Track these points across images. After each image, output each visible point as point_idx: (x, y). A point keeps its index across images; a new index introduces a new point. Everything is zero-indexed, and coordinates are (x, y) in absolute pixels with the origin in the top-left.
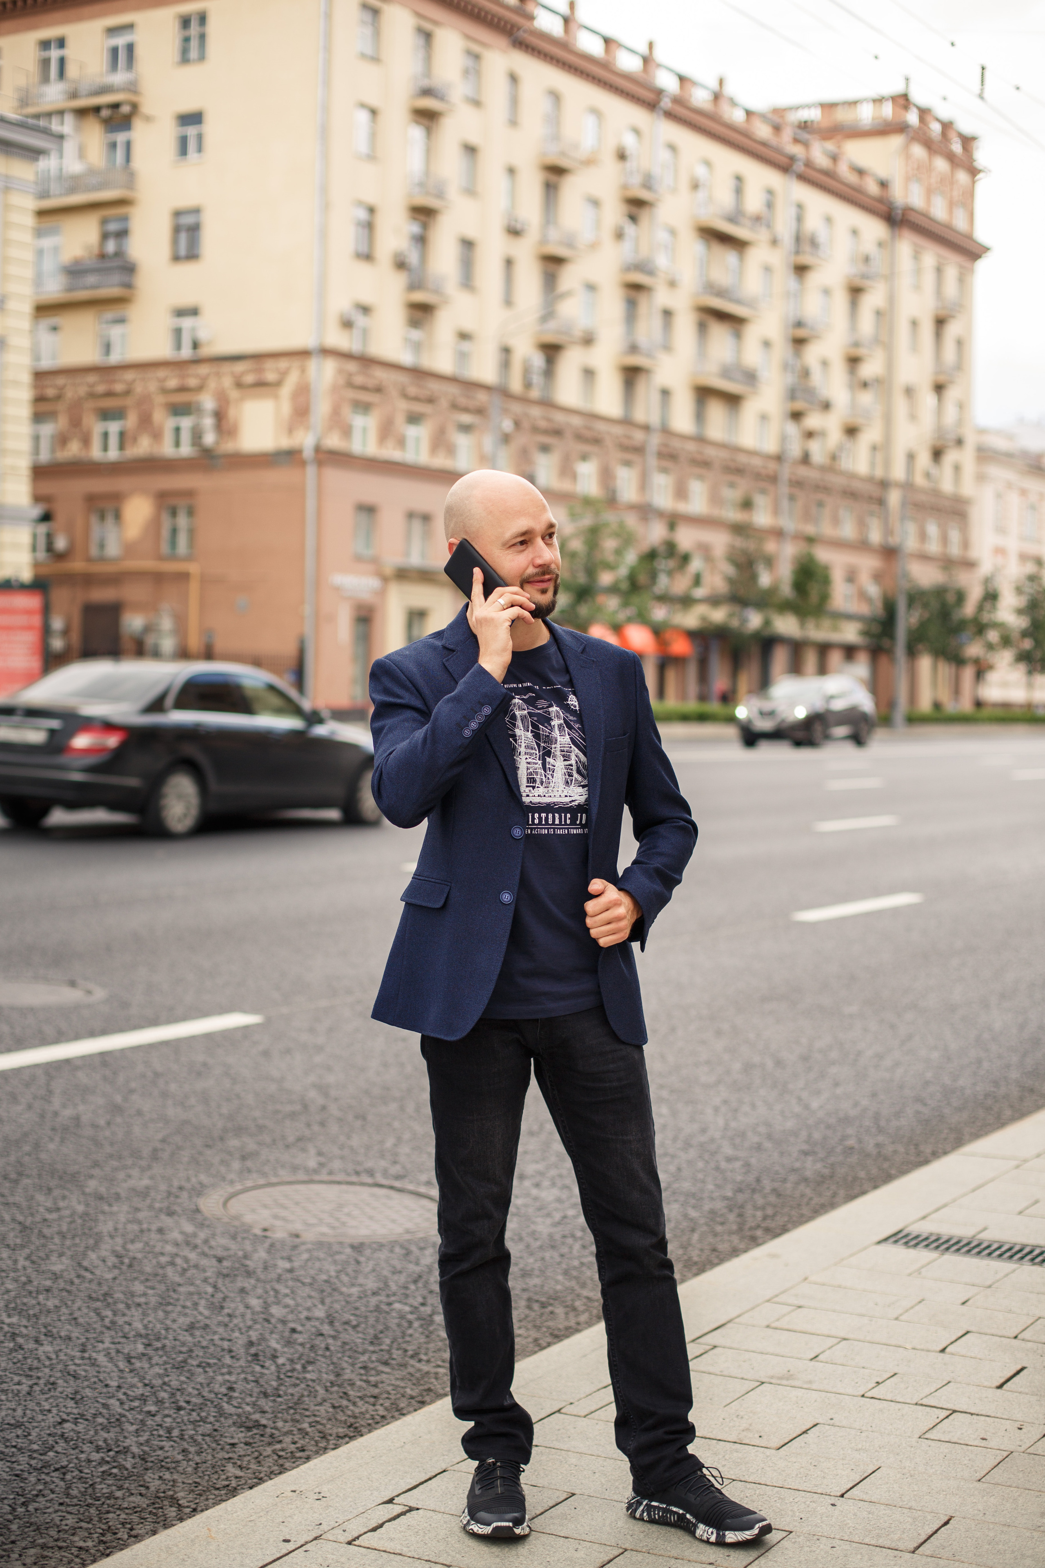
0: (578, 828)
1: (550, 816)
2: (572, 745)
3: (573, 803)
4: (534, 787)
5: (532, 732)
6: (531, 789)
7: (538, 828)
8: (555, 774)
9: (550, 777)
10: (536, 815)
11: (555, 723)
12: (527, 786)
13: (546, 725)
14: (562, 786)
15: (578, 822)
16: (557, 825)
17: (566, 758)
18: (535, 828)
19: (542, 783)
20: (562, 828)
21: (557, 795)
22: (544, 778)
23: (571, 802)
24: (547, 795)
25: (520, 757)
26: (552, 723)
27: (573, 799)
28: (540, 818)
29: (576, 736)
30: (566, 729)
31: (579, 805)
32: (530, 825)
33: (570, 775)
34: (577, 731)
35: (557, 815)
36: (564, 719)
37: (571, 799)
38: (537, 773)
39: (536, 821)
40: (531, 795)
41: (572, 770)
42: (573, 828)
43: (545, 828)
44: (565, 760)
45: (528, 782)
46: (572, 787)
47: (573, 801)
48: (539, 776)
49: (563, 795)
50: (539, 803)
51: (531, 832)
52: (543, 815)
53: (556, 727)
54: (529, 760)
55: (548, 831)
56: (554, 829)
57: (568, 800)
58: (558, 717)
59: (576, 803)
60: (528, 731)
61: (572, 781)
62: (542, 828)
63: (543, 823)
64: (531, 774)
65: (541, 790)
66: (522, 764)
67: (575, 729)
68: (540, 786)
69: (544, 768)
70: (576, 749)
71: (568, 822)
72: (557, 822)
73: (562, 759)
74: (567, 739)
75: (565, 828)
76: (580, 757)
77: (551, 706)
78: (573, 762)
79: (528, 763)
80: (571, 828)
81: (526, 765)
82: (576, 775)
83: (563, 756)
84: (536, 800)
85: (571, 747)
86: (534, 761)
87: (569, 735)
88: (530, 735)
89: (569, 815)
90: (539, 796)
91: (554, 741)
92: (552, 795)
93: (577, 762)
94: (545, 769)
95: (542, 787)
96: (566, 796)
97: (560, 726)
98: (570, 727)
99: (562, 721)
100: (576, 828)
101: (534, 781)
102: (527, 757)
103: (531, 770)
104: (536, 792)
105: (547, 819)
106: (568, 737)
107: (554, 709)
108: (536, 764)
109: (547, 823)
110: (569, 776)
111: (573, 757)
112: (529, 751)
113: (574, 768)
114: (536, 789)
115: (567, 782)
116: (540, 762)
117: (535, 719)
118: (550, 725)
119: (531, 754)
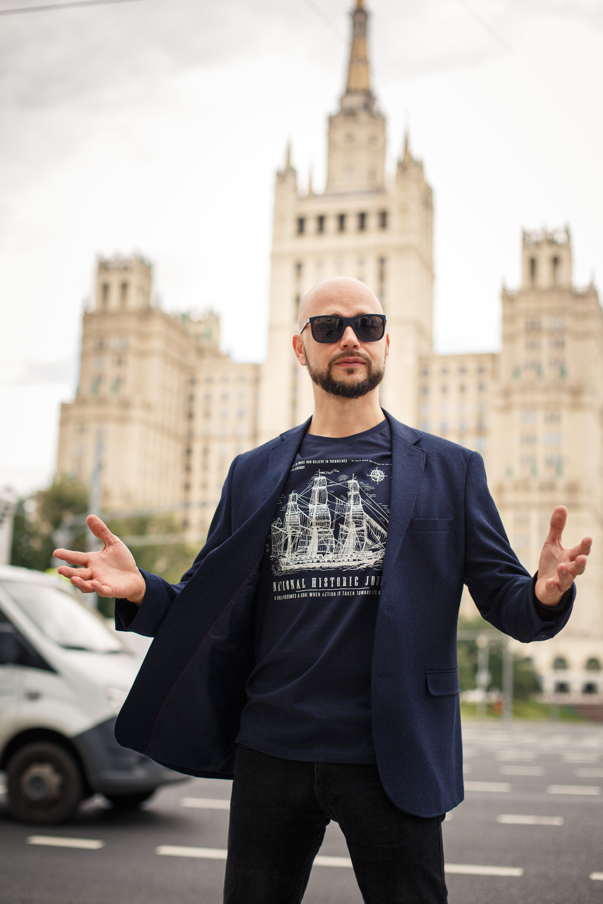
0: (366, 590)
1: (338, 579)
2: (364, 513)
3: (361, 567)
4: (324, 554)
5: (328, 503)
6: (321, 555)
7: (327, 591)
8: (347, 540)
9: (341, 543)
10: (326, 579)
11: (352, 493)
12: (318, 553)
13: (342, 496)
14: (351, 551)
15: (367, 584)
16: (345, 587)
17: (358, 524)
18: (325, 591)
19: (331, 550)
20: (349, 590)
21: (346, 559)
22: (334, 545)
23: (358, 566)
24: (336, 560)
25: (312, 527)
26: (349, 494)
27: (361, 562)
28: (329, 582)
29: (368, 504)
30: (361, 499)
31: (368, 568)
32: (320, 588)
33: (362, 540)
34: (370, 500)
35: (345, 578)
36: (360, 491)
37: (359, 563)
38: (327, 541)
39: (326, 585)
40: (321, 561)
41: (363, 535)
42: (361, 590)
43: (333, 591)
44: (357, 526)
45: (319, 550)
46: (362, 551)
47: (361, 564)
48: (329, 544)
49: (351, 559)
50: (328, 568)
51: (321, 595)
52: (332, 579)
53: (352, 497)
54: (320, 530)
55: (336, 594)
56: (341, 591)
57: (356, 563)
58: (355, 489)
59: (364, 566)
60: (325, 503)
61: (363, 545)
62: (331, 591)
63: (332, 586)
64: (322, 542)
65: (331, 556)
66: (314, 533)
67: (369, 499)
68: (330, 552)
69: (336, 535)
70: (368, 516)
71: (356, 584)
72: (345, 584)
73: (354, 525)
74: (360, 507)
75: (352, 590)
76: (372, 523)
77: (350, 478)
78: (364, 528)
79: (320, 533)
80: (359, 590)
81: (317, 534)
82: (367, 540)
83: (356, 523)
84: (326, 565)
85: (363, 514)
86: (325, 530)
87: (362, 503)
88: (325, 506)
89: (357, 578)
90: (328, 561)
91: (347, 509)
92: (341, 560)
93: (368, 528)
94: (336, 537)
95: (331, 554)
96: (354, 560)
97: (356, 497)
98: (364, 497)
99: (358, 492)
100: (364, 590)
101: (325, 548)
102: (318, 527)
103: (322, 539)
104: (326, 558)
105: (335, 582)
106: (361, 505)
107: (352, 482)
108: (326, 532)
109: (335, 586)
110: (360, 541)
111: (365, 523)
112: (320, 521)
113: (366, 533)
114: (326, 555)
115: (358, 547)
116: (331, 530)
117: (333, 492)
118: (346, 496)
119: (322, 524)
